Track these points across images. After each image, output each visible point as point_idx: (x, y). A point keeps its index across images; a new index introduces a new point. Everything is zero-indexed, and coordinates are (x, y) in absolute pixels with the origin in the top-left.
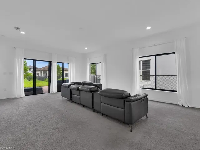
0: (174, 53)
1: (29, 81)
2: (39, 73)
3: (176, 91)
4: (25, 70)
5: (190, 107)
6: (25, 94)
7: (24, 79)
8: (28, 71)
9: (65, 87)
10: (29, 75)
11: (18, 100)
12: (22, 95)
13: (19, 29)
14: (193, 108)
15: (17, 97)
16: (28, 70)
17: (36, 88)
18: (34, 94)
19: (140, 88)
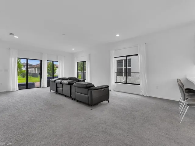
0: (138, 55)
1: (23, 77)
2: (33, 70)
3: (139, 85)
4: (19, 67)
5: (148, 96)
6: (19, 88)
7: (18, 75)
8: (22, 69)
9: (52, 81)
10: (23, 72)
11: (12, 93)
12: (16, 89)
13: (13, 34)
14: (150, 97)
15: (12, 90)
16: (22, 67)
17: (29, 83)
18: (26, 89)
19: (115, 82)
